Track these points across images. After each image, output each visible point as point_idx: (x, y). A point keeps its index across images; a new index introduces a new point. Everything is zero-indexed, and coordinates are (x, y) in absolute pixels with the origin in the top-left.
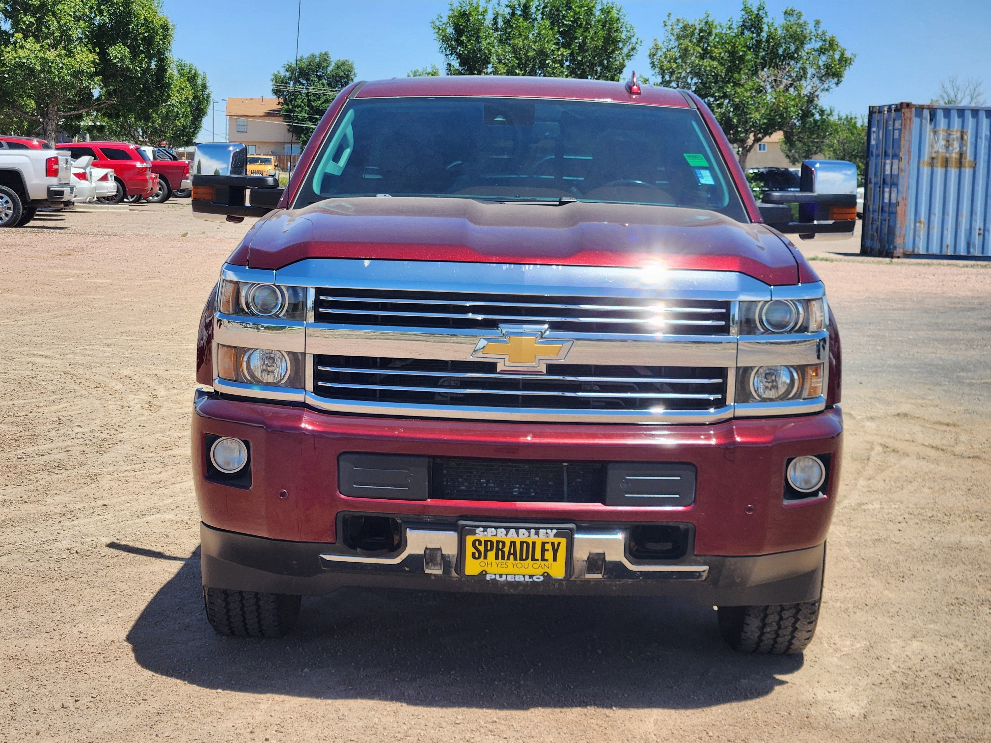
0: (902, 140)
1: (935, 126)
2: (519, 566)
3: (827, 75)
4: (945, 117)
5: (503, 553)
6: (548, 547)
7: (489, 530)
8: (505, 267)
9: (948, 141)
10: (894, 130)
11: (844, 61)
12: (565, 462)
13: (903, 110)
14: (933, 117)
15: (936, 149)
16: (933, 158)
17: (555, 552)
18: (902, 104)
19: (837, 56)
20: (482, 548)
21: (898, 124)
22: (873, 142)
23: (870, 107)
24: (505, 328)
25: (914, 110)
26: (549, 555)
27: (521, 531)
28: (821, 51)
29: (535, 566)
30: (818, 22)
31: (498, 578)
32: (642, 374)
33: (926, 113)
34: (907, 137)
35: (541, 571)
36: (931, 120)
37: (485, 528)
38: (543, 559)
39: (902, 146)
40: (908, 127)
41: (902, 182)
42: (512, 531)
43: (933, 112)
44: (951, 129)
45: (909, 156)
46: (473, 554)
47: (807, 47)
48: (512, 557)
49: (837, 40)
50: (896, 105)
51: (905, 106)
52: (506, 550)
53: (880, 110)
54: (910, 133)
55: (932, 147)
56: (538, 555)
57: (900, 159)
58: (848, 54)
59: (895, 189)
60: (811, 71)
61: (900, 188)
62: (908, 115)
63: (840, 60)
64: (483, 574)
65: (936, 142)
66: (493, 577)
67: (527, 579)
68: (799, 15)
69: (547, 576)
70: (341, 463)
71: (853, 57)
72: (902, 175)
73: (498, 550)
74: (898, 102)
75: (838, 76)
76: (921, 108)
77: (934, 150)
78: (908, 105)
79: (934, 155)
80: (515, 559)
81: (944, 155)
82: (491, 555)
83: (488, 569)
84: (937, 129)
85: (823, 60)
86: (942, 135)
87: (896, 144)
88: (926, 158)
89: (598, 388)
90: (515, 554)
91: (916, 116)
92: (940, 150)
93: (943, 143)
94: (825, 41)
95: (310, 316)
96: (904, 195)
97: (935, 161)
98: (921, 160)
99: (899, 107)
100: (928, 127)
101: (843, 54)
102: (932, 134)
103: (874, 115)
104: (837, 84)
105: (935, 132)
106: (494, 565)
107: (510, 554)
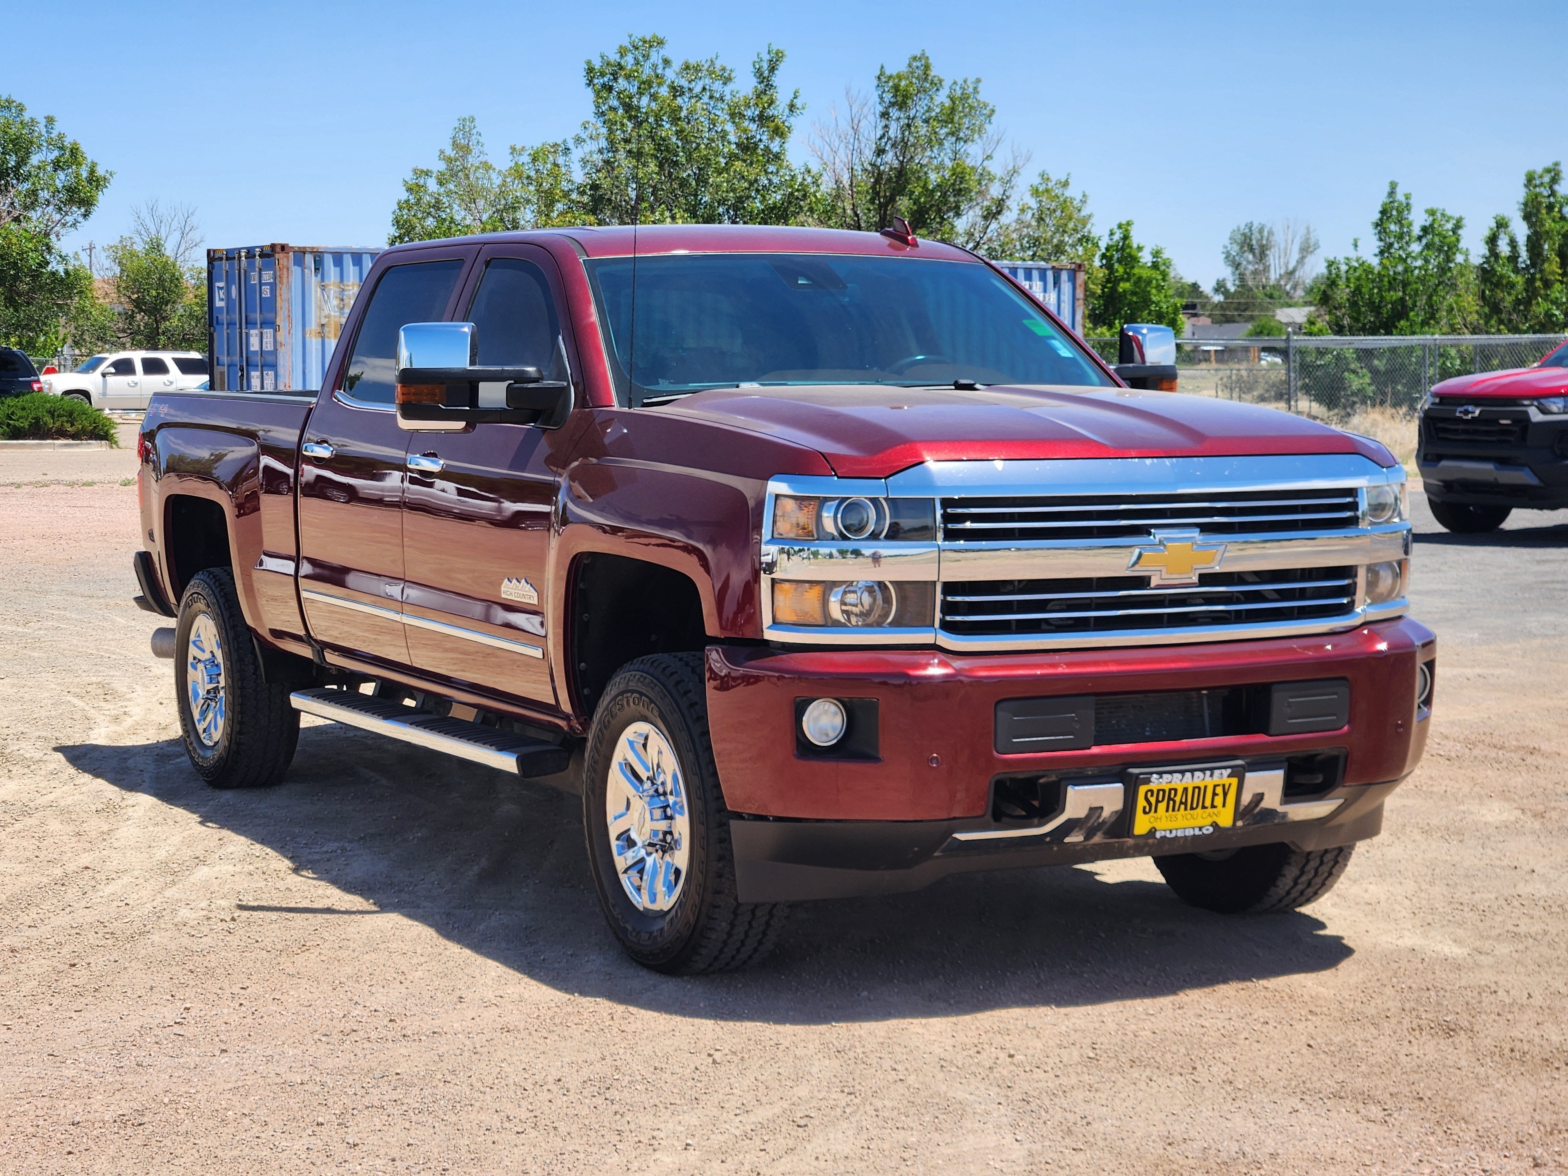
0: (278, 299)
1: (323, 280)
2: (1189, 817)
3: (71, 201)
4: (335, 265)
5: (1174, 802)
6: (1219, 790)
7: (1165, 776)
8: (1148, 461)
9: (342, 300)
10: (261, 284)
11: (96, 182)
12: (1204, 689)
13: (277, 256)
14: (319, 266)
15: (326, 312)
16: (323, 325)
17: (1225, 794)
18: (273, 246)
19: (85, 174)
20: (1153, 800)
21: (267, 276)
22: (219, 304)
23: (209, 251)
24: (1159, 535)
25: (291, 254)
26: (1219, 800)
27: (1197, 774)
28: (57, 165)
29: (1205, 815)
30: (50, 120)
31: (1168, 835)
32: (1250, 580)
33: (309, 259)
34: (284, 296)
35: (1209, 821)
36: (316, 269)
37: (1160, 774)
38: (1213, 806)
39: (278, 309)
40: (285, 280)
41: (283, 361)
42: (1188, 775)
43: (318, 256)
44: (345, 283)
45: (290, 323)
46: (1144, 808)
47: (35, 160)
48: (1183, 807)
49: (83, 148)
50: (262, 247)
51: (278, 249)
52: (1178, 799)
53: (231, 255)
54: (289, 289)
55: (321, 309)
56: (1208, 803)
57: (276, 328)
58: (100, 172)
59: (271, 373)
60: (44, 195)
61: (281, 370)
62: (284, 262)
63: (90, 181)
64: (1152, 832)
65: (326, 302)
66: (1163, 833)
67: (1197, 832)
68: (21, 109)
69: (1215, 825)
70: (1000, 714)
71: (108, 176)
72: (281, 351)
73: (1170, 799)
74: (267, 242)
75: (87, 204)
76: (301, 253)
77: (323, 314)
78: (283, 247)
79: (324, 321)
80: (1186, 809)
81: (337, 319)
82: (1162, 806)
83: (1158, 825)
84: (326, 282)
85: (61, 179)
86: (333, 290)
87: (269, 305)
88: (313, 326)
89: (1202, 601)
90: (1185, 804)
91: (295, 264)
92: (332, 313)
93: (335, 302)
94: (62, 148)
95: (940, 535)
96: (287, 381)
97: (326, 329)
98: (307, 329)
99: (268, 251)
100: (313, 281)
101: (92, 172)
102: (319, 290)
103: (216, 263)
104: (85, 216)
105: (323, 288)
106: (1164, 819)
107: (1181, 803)
